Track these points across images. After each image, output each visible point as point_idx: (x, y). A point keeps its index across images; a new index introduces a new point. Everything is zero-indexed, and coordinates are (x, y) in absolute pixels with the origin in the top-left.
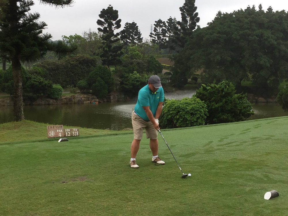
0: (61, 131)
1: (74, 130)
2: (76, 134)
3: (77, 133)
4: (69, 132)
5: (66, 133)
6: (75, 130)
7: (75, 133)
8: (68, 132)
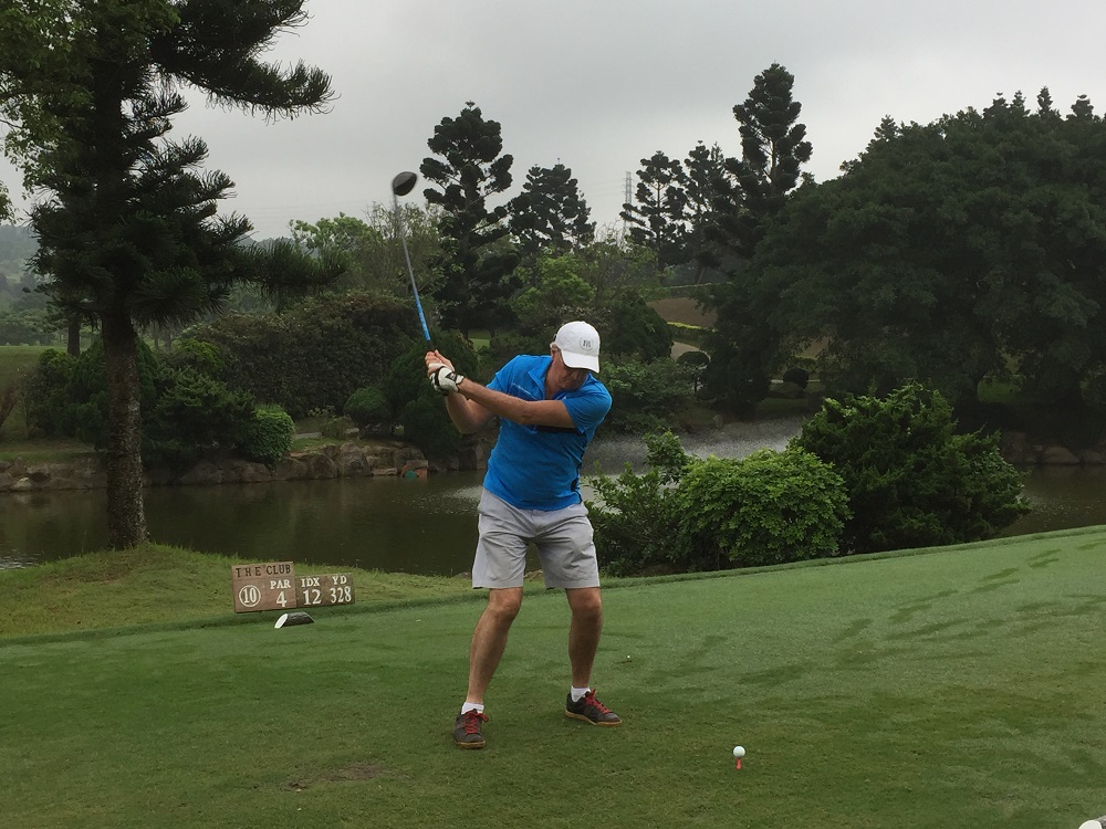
0: (287, 584)
1: (336, 580)
2: (344, 595)
3: (348, 594)
4: (317, 588)
5: (306, 592)
6: (339, 580)
7: (338, 593)
8: (313, 587)
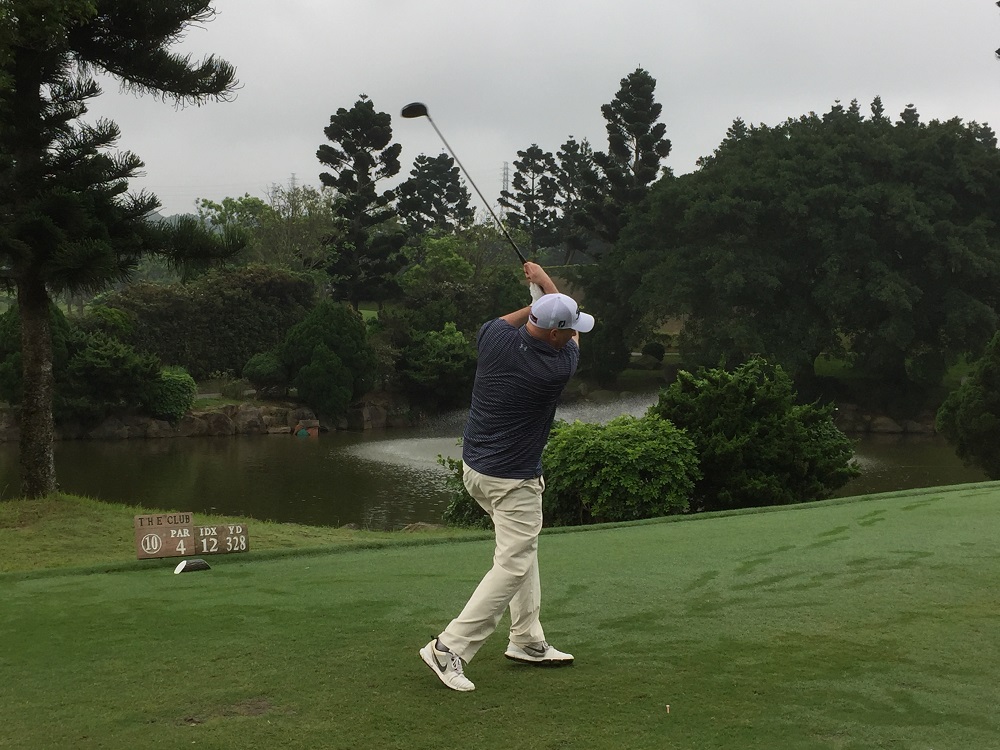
0: (186, 533)
1: (231, 530)
2: (239, 543)
3: (243, 543)
4: (214, 537)
5: (204, 541)
6: (235, 530)
7: (233, 542)
8: (210, 536)
